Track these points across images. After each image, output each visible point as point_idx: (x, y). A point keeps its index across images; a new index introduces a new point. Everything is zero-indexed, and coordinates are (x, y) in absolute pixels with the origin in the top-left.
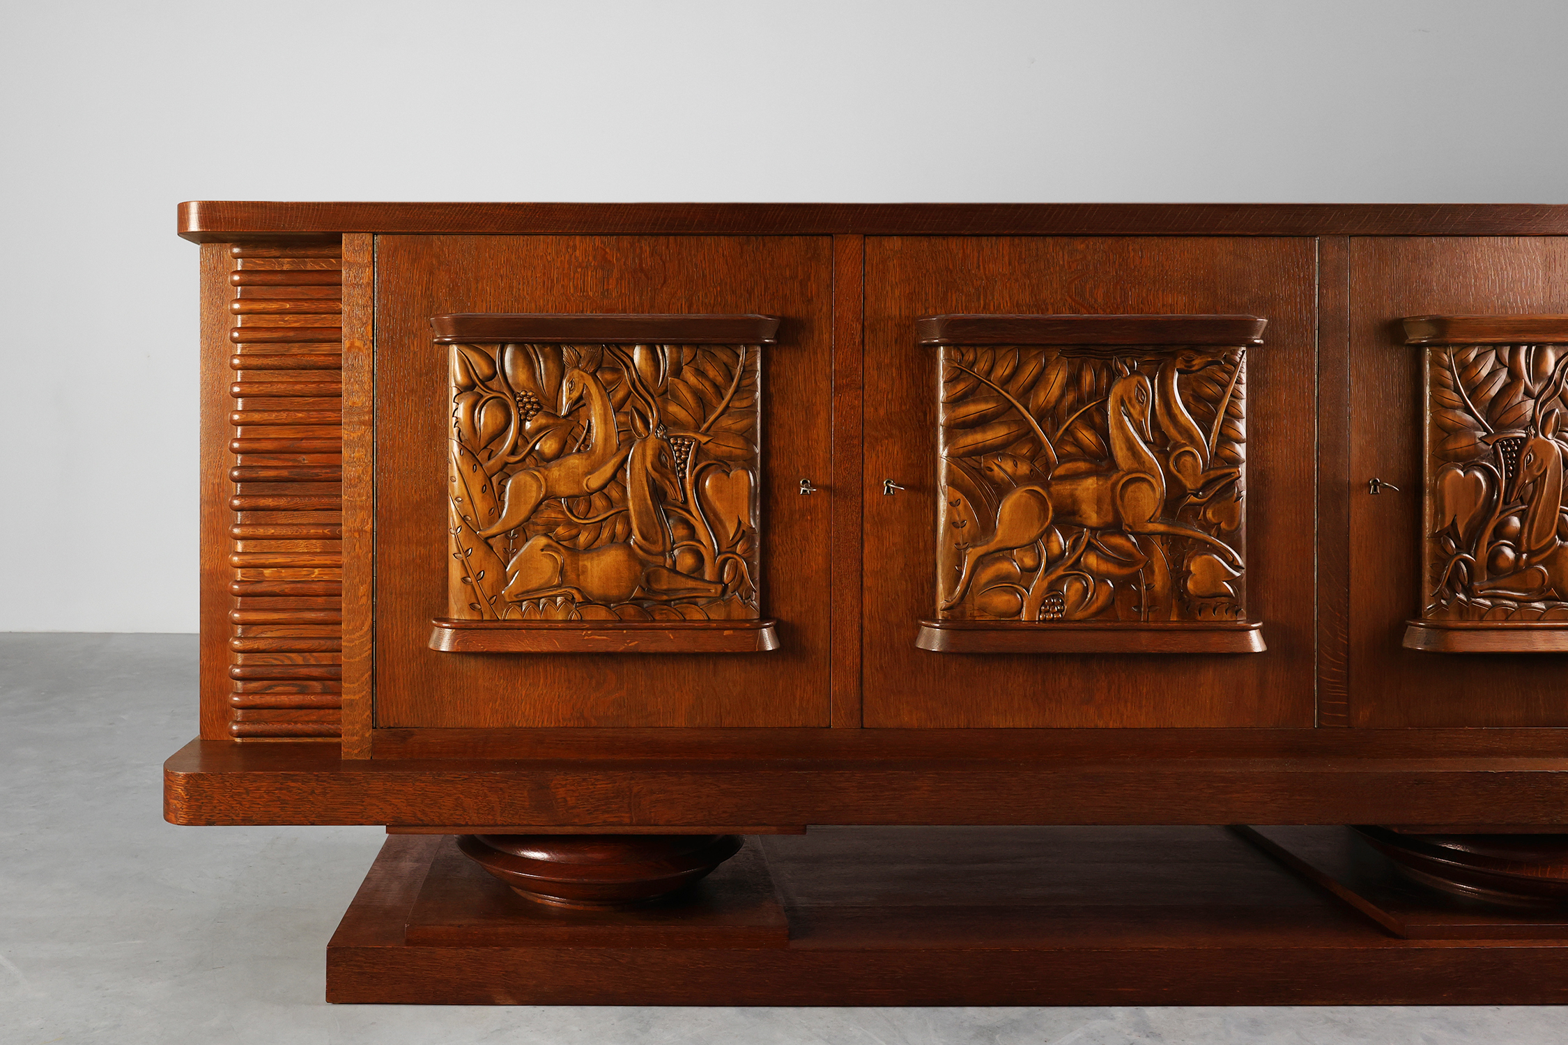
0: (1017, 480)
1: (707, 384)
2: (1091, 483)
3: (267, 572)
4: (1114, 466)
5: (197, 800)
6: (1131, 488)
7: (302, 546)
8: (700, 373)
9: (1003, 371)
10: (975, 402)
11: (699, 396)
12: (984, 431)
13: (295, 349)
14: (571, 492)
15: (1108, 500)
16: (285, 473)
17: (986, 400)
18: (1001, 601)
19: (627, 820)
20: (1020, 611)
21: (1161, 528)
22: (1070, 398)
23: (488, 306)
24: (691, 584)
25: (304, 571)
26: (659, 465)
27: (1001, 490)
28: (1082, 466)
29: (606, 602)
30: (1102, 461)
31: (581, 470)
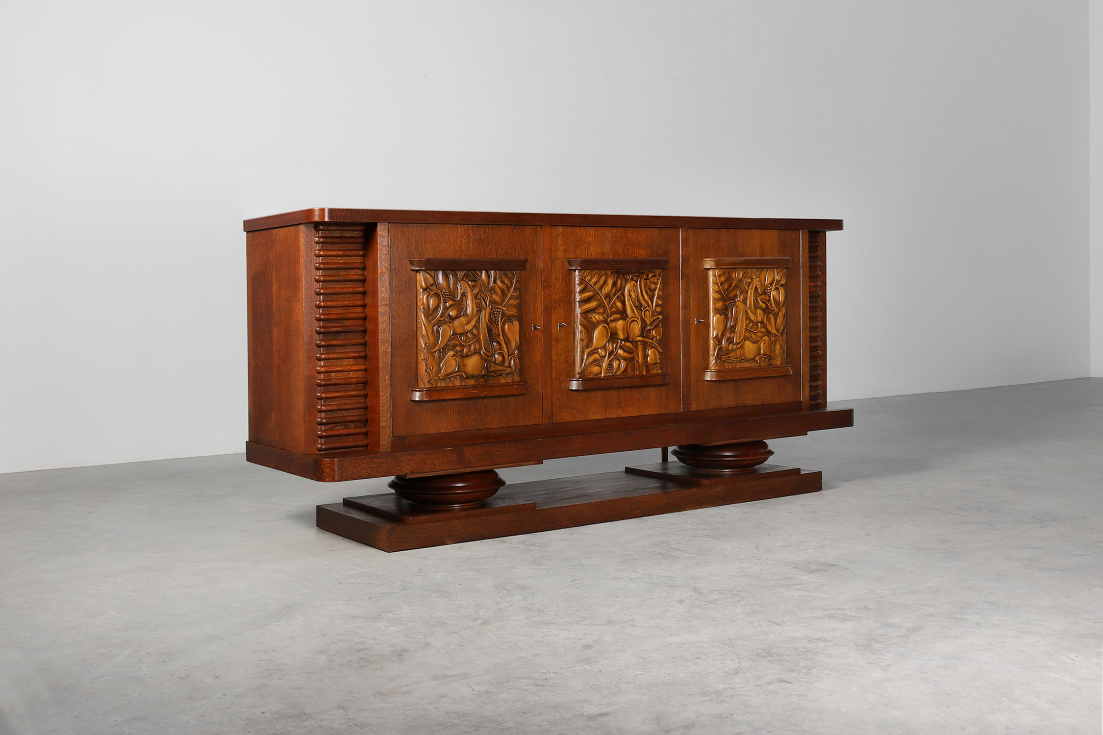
0: (599, 323)
1: (505, 286)
2: (621, 322)
3: (332, 374)
4: (627, 316)
5: (341, 470)
6: (632, 324)
7: (345, 362)
8: (502, 282)
9: (594, 280)
10: (587, 292)
11: (502, 290)
12: (590, 303)
13: (342, 273)
14: (461, 332)
15: (626, 329)
16: (340, 329)
17: (590, 291)
18: (595, 369)
19: (488, 464)
20: (601, 373)
21: (641, 339)
22: (614, 290)
23: (430, 253)
24: (501, 368)
25: (347, 373)
26: (490, 320)
27: (595, 326)
28: (618, 316)
29: (473, 377)
30: (623, 314)
31: (464, 323)
